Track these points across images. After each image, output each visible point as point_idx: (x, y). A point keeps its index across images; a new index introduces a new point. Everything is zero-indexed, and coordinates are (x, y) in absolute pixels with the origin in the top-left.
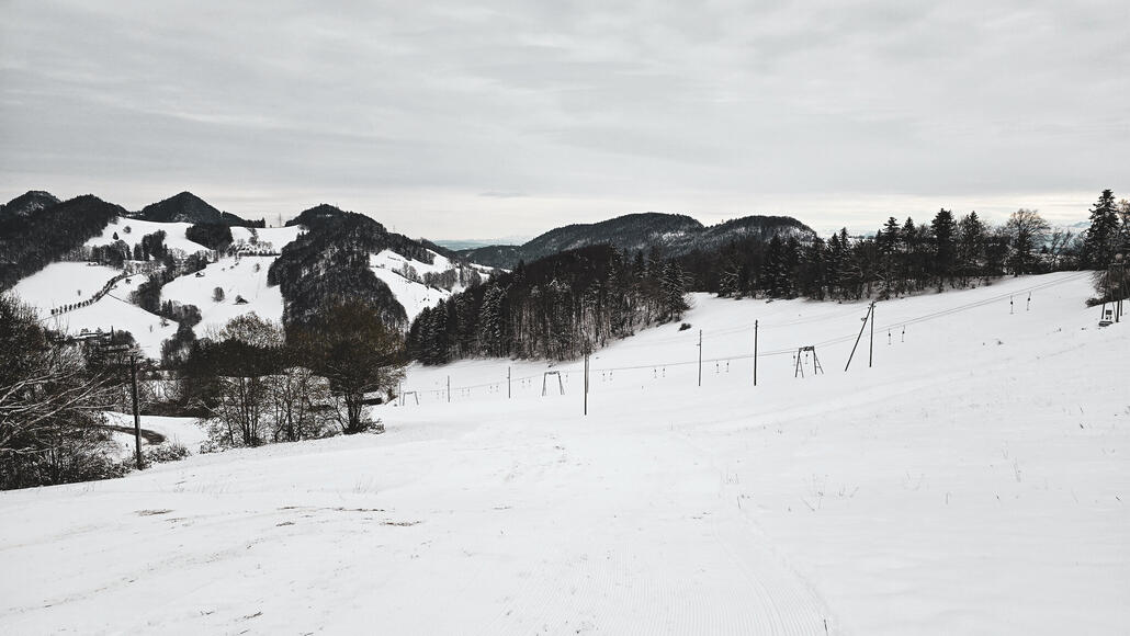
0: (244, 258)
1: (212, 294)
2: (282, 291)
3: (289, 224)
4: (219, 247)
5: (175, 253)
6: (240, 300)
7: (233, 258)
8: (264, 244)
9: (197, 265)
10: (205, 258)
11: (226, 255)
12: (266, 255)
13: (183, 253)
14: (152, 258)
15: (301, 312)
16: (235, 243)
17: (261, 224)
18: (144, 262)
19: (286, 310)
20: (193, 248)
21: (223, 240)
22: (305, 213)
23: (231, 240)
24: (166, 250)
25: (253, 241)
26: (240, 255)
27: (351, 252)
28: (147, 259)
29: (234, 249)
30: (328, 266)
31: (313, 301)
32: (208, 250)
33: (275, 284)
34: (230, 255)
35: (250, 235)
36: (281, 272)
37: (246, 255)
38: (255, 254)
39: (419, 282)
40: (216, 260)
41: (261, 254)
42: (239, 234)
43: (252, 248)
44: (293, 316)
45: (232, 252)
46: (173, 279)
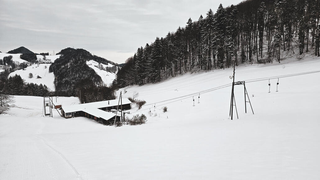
0: (41, 64)
1: (28, 76)
2: (54, 73)
3: (57, 54)
4: (32, 61)
5: (15, 63)
6: (39, 77)
7: (37, 64)
8: (48, 60)
9: (23, 66)
10: (27, 64)
11: (35, 63)
12: (49, 63)
13: (18, 63)
14: (7, 64)
15: (61, 79)
16: (38, 60)
17: (47, 54)
18: (4, 65)
19: (55, 79)
20: (22, 61)
21: (33, 59)
22: (62, 51)
23: (36, 59)
24: (12, 61)
25: (44, 59)
26: (40, 63)
27: (79, 60)
28: (5, 64)
29: (37, 61)
30: (71, 64)
31: (66, 75)
32: (28, 62)
33: (52, 72)
34: (36, 63)
35: (43, 57)
36: (54, 67)
37: (42, 63)
38: (45, 63)
39: (104, 70)
40: (31, 65)
41: (47, 63)
42: (40, 57)
43: (44, 61)
44: (58, 81)
45: (37, 62)
46: (14, 71)
